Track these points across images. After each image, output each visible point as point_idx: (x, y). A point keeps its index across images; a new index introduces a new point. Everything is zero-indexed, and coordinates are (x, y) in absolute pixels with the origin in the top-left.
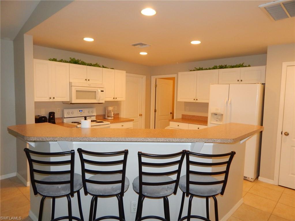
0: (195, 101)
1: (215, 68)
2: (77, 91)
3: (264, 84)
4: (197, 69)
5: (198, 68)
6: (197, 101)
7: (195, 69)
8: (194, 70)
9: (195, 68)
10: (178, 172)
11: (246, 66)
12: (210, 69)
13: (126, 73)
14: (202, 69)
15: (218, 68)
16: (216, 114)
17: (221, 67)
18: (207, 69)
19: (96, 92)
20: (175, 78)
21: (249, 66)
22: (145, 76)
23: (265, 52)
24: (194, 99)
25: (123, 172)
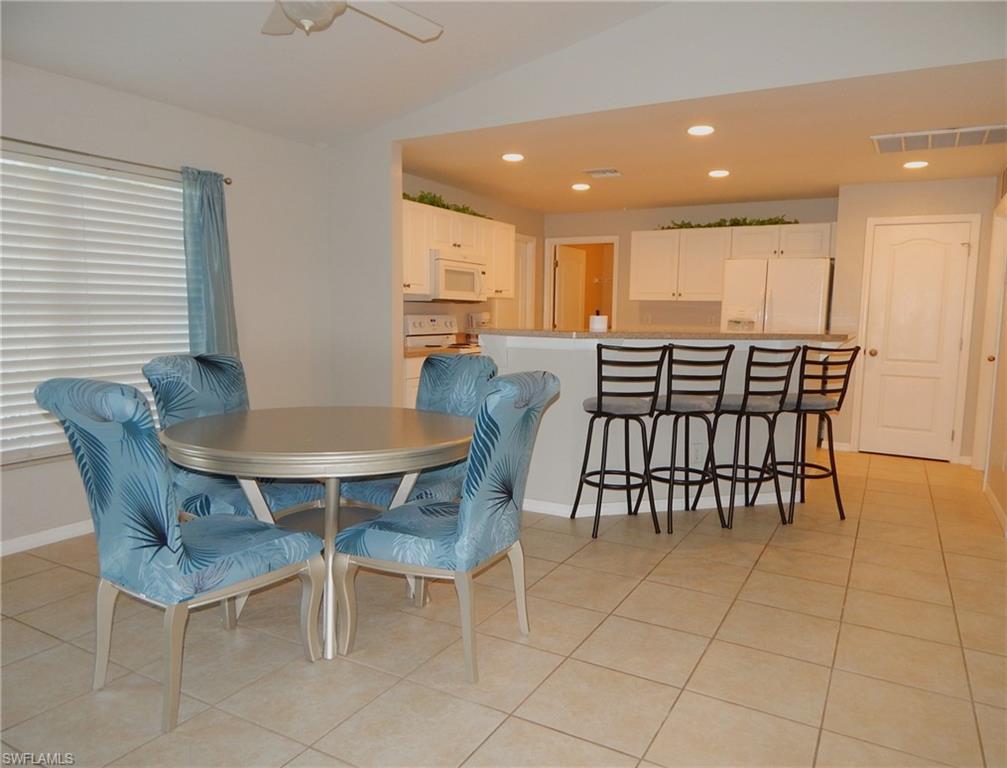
0: (674, 299)
1: (721, 224)
2: (447, 271)
3: (832, 259)
4: (675, 224)
5: (679, 223)
6: (680, 299)
7: (672, 226)
8: (669, 228)
9: (673, 222)
10: (787, 378)
11: (789, 223)
12: (709, 226)
13: (517, 231)
14: (689, 226)
15: (728, 224)
16: (739, 322)
17: (735, 223)
18: (699, 226)
19: (473, 274)
20: (612, 244)
21: (796, 222)
22: (535, 240)
23: (833, 193)
24: (674, 295)
25: (722, 378)
